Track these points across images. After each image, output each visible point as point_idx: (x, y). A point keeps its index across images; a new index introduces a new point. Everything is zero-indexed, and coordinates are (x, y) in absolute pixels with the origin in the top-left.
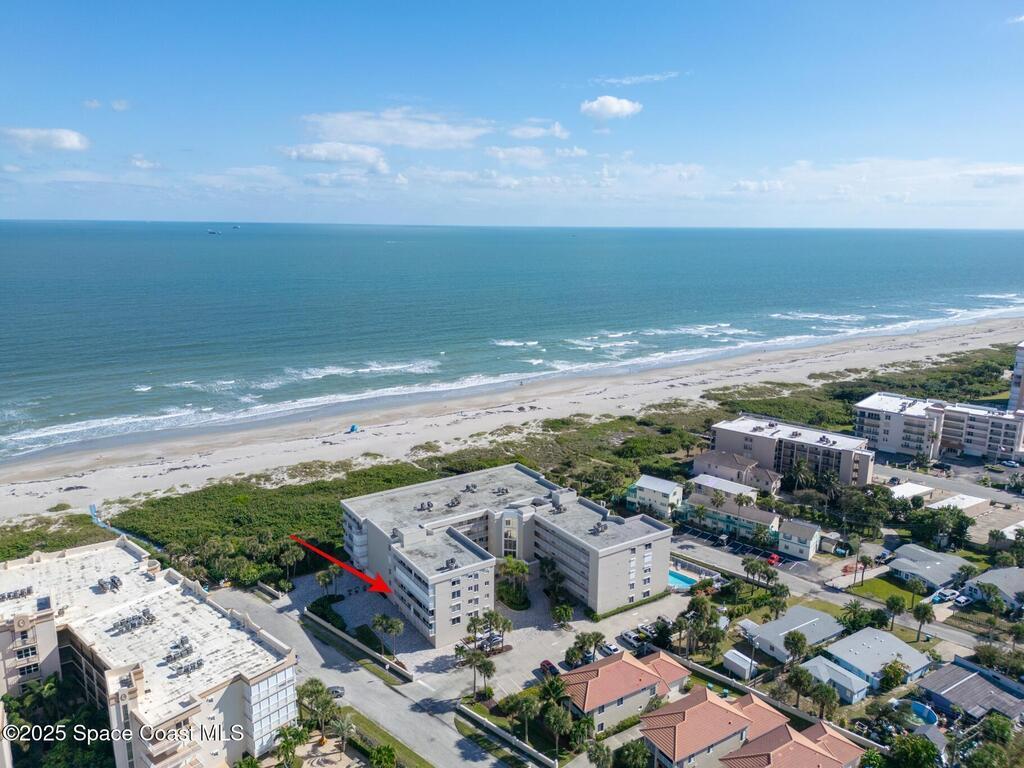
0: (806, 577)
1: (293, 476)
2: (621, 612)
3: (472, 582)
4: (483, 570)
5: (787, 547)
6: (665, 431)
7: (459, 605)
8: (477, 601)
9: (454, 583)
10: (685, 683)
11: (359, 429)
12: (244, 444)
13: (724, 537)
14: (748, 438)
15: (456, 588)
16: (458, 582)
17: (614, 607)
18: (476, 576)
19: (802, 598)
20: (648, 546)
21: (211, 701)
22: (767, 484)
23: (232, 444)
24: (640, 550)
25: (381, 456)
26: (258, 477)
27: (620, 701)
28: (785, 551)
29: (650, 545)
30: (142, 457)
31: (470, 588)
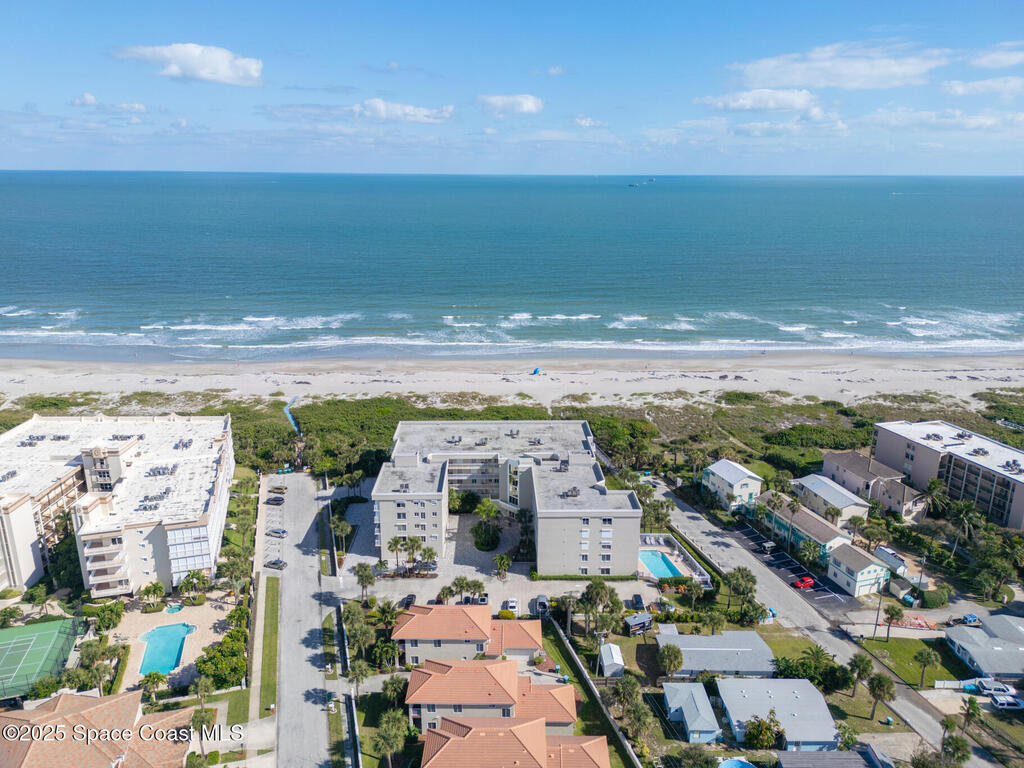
0: (826, 612)
1: (444, 401)
2: (566, 579)
3: (419, 509)
4: (430, 501)
5: (835, 575)
6: (859, 425)
7: (404, 526)
8: (423, 527)
9: (399, 505)
10: (536, 655)
11: (541, 372)
12: (449, 370)
13: (769, 545)
14: (911, 445)
15: (401, 510)
16: (404, 505)
17: (561, 574)
18: (423, 504)
19: (788, 630)
20: (608, 521)
21: (141, 532)
22: (899, 503)
23: (439, 369)
24: (596, 524)
25: (531, 398)
26: (418, 397)
27: (438, 643)
28: (833, 578)
29: (610, 520)
30: (369, 368)
31: (416, 514)
